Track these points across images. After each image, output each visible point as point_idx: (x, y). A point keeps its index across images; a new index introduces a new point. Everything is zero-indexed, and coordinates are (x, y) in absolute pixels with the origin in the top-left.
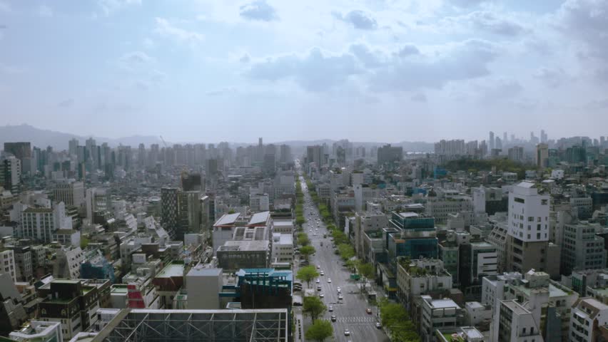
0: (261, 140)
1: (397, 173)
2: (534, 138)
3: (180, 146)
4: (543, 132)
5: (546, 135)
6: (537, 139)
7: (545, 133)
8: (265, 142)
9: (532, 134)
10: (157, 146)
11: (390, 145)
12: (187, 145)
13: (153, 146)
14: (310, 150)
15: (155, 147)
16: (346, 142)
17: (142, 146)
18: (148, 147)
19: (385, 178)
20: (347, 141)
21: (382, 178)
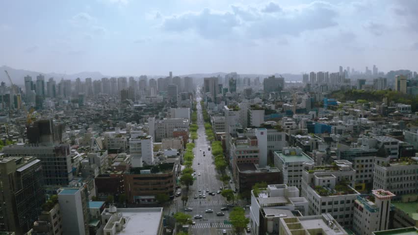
0: (171, 73)
1: (286, 103)
2: (368, 71)
3: (107, 79)
4: (374, 66)
5: (377, 69)
6: (370, 71)
7: (376, 67)
8: (174, 75)
9: (367, 68)
10: (90, 79)
11: (274, 77)
12: (112, 78)
13: (87, 79)
14: (207, 81)
15: (89, 80)
16: (235, 75)
17: (78, 79)
18: (83, 80)
19: (276, 108)
20: (235, 73)
21: (273, 107)
